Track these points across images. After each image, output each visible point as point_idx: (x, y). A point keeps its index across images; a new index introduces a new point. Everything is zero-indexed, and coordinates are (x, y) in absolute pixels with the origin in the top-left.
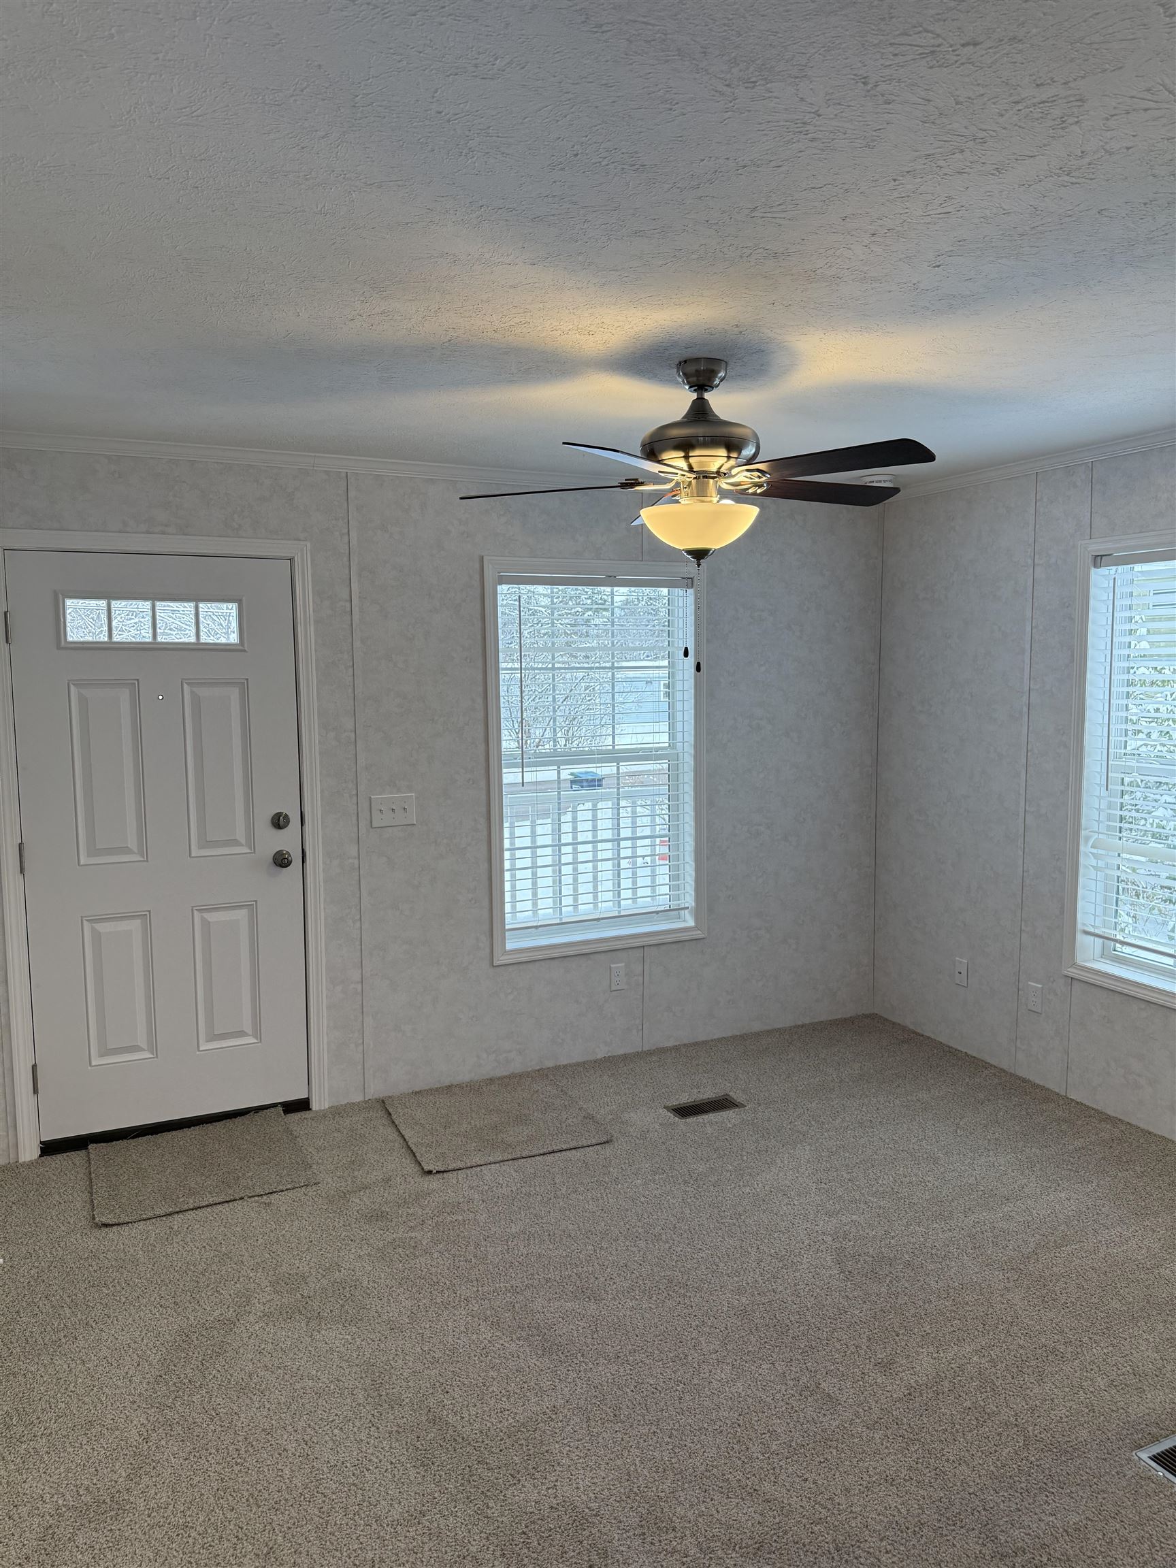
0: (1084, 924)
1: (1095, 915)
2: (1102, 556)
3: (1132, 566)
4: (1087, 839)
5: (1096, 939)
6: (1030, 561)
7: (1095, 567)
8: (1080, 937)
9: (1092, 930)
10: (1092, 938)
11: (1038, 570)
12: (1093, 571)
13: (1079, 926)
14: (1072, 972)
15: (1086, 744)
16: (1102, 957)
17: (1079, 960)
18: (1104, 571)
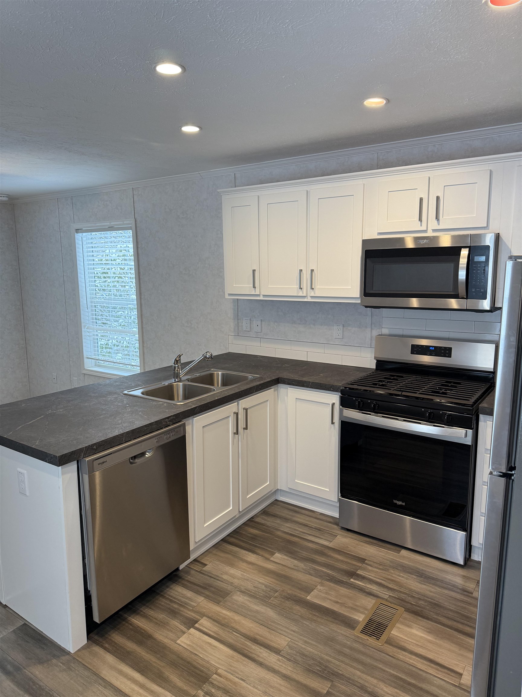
0: (87, 355)
1: (91, 352)
2: (78, 229)
3: (91, 233)
4: (85, 326)
5: (92, 360)
6: (59, 230)
7: (77, 233)
8: (86, 360)
9: (90, 357)
10: (91, 360)
11: (61, 233)
12: (76, 234)
13: (85, 356)
14: (84, 372)
15: (80, 294)
16: (95, 366)
17: (86, 367)
18: (80, 234)
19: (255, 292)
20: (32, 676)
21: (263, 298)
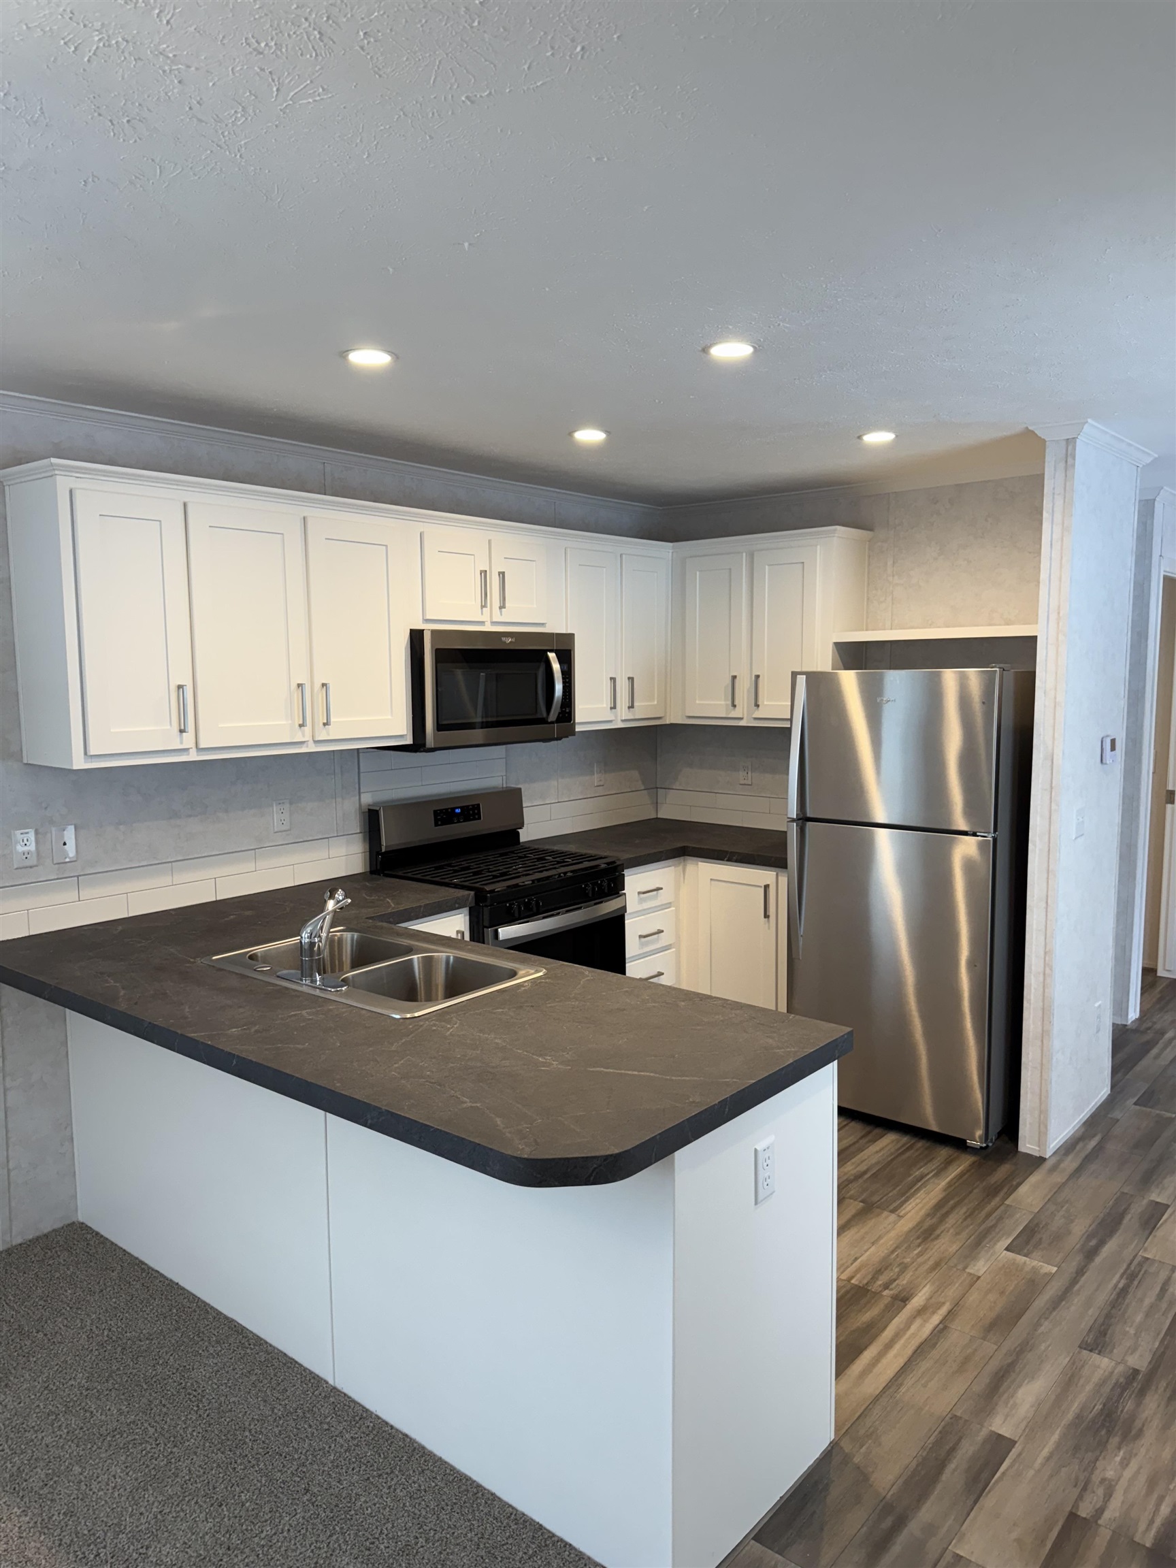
19: (181, 743)
20: (900, 1482)
21: (198, 755)
